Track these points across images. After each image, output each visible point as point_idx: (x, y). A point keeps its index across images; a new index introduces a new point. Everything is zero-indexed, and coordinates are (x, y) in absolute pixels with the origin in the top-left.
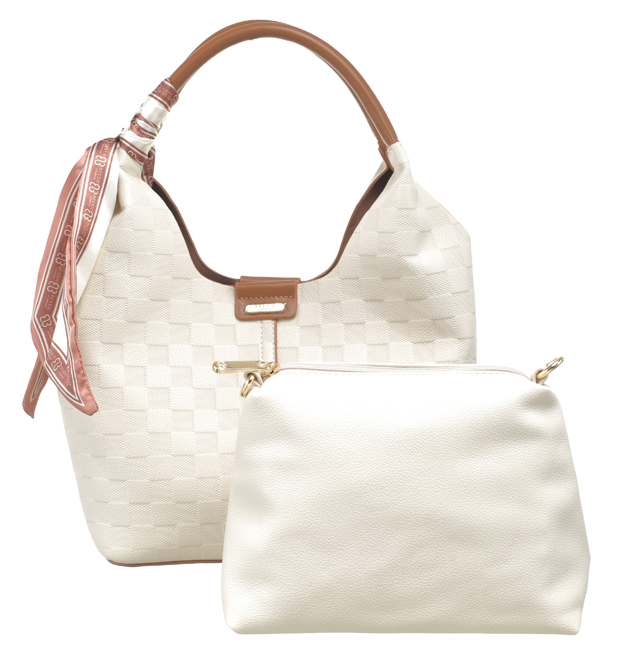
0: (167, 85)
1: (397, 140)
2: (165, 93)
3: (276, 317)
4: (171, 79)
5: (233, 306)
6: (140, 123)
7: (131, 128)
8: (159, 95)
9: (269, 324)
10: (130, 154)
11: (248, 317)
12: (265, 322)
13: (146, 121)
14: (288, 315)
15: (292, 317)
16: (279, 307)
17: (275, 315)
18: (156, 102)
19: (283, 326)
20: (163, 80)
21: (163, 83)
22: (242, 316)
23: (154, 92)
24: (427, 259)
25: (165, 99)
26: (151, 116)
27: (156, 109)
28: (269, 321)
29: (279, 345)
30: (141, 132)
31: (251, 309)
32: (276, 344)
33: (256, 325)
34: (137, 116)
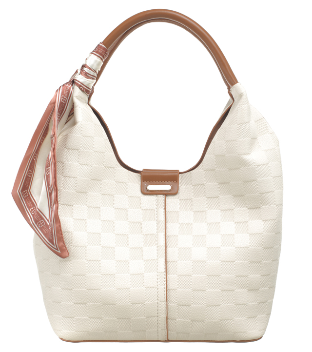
0: (101, 46)
1: (237, 82)
2: (101, 51)
3: (166, 194)
4: (104, 43)
5: (140, 186)
6: (86, 69)
7: (81, 73)
8: (97, 52)
9: (162, 197)
10: (81, 89)
11: (148, 192)
12: (159, 196)
13: (90, 69)
14: (173, 193)
15: (175, 194)
16: (167, 187)
17: (165, 192)
18: (96, 56)
19: (170, 199)
20: (98, 43)
21: (99, 45)
22: (145, 192)
23: (93, 51)
24: (256, 156)
25: (101, 54)
26: (93, 65)
27: (96, 61)
28: (162, 196)
29: (167, 210)
30: (87, 75)
31: (151, 187)
32: (165, 209)
33: (154, 197)
34: (84, 66)
